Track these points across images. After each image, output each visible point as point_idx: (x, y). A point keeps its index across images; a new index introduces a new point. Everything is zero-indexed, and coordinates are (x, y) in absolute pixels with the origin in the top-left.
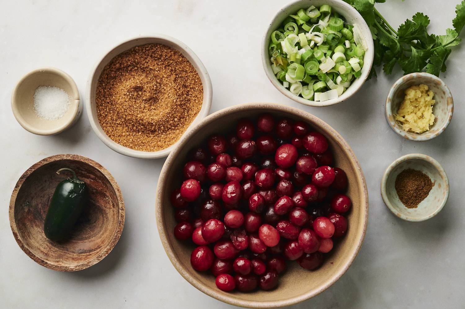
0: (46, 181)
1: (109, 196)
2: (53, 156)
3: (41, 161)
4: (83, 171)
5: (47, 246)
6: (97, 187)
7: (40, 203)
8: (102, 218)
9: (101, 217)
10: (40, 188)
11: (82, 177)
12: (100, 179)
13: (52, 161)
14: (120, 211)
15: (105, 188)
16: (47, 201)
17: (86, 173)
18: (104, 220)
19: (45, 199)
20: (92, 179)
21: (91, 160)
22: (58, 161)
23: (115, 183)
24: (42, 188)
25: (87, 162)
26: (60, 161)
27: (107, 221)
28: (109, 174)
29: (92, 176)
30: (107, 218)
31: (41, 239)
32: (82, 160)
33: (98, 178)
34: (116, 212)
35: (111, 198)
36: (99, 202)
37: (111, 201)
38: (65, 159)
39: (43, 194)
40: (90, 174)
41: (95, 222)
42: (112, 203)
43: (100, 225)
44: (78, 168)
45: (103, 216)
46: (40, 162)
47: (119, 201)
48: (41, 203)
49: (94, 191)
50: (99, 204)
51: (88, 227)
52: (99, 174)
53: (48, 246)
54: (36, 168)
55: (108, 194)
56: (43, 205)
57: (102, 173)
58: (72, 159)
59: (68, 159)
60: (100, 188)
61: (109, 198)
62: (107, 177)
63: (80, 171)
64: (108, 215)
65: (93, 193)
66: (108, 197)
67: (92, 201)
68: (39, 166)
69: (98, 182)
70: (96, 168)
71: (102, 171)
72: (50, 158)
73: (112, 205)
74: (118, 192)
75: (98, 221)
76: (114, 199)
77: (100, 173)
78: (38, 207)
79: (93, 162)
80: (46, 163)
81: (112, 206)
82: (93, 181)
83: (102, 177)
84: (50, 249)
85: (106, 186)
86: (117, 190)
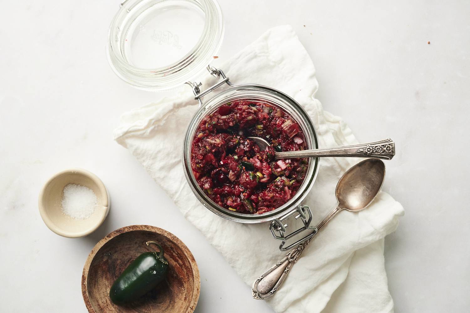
0: (136, 243)
1: (186, 288)
2: (156, 227)
3: (143, 225)
4: (175, 253)
5: (105, 302)
6: (179, 273)
7: (119, 259)
8: (168, 303)
9: (169, 301)
10: (128, 246)
11: (171, 257)
12: (185, 269)
13: (152, 231)
14: (189, 309)
15: (186, 278)
16: (127, 261)
17: (176, 256)
18: (169, 306)
19: (126, 258)
20: (179, 264)
21: (188, 249)
22: (158, 233)
23: (198, 282)
24: (129, 247)
25: (183, 249)
26: (160, 234)
27: (172, 309)
28: (198, 271)
29: (181, 262)
30: (173, 306)
31: (103, 292)
32: (180, 245)
33: (185, 266)
34: (184, 307)
35: (187, 291)
36: (173, 287)
37: (185, 294)
38: (165, 235)
39: (127, 252)
40: (180, 259)
41: (160, 303)
42: (186, 296)
43: (163, 309)
44: (172, 248)
45: (170, 302)
46: (141, 226)
47: (193, 300)
48: (121, 259)
49: (175, 275)
50: (172, 289)
51: (152, 304)
52: (187, 264)
53: (107, 302)
54: (135, 229)
55: (185, 285)
56: (122, 262)
57: (191, 266)
58: (171, 239)
59: (168, 237)
60: (181, 276)
61: (185, 290)
62: (194, 272)
63: (172, 251)
64: (176, 304)
65: (173, 277)
66: (184, 288)
67: (168, 283)
68: (138, 229)
69: (183, 270)
70: (189, 259)
71: (193, 264)
72: (152, 227)
73: (184, 297)
74: (196, 291)
75: (163, 304)
76: (189, 294)
77: (189, 264)
78: (117, 262)
79: (188, 253)
80: (146, 229)
81: (183, 299)
82: (178, 266)
83: (189, 269)
84: (107, 305)
85: (188, 278)
86: (196, 289)
